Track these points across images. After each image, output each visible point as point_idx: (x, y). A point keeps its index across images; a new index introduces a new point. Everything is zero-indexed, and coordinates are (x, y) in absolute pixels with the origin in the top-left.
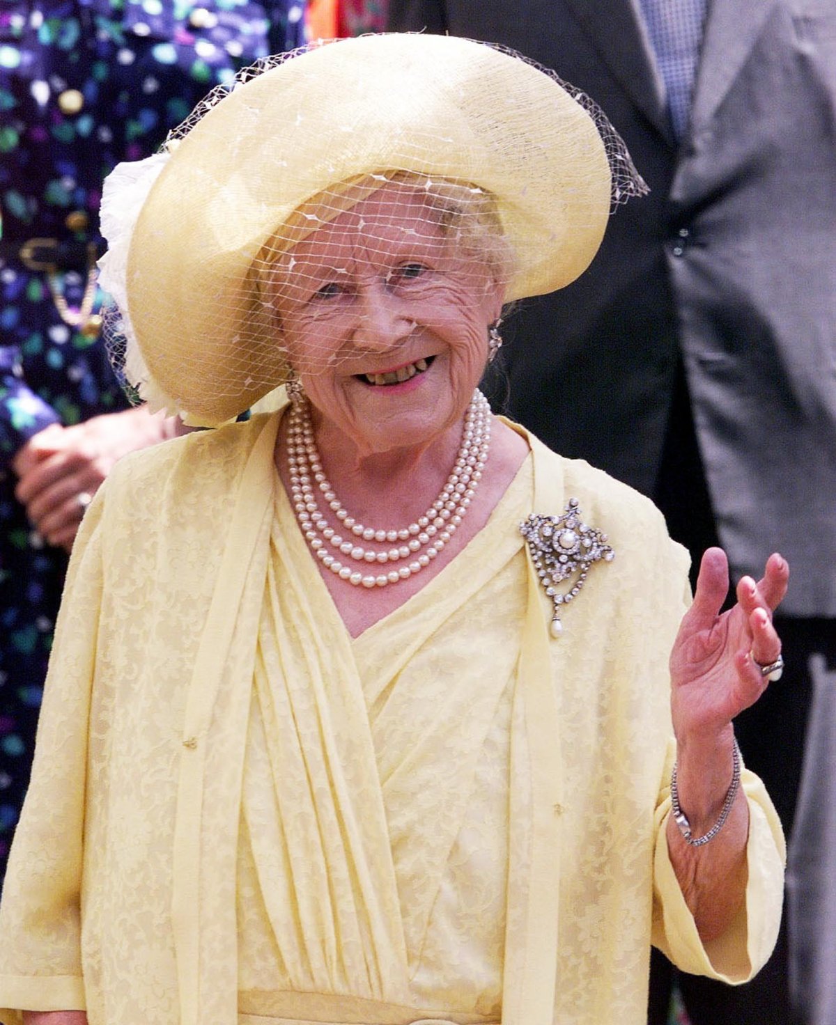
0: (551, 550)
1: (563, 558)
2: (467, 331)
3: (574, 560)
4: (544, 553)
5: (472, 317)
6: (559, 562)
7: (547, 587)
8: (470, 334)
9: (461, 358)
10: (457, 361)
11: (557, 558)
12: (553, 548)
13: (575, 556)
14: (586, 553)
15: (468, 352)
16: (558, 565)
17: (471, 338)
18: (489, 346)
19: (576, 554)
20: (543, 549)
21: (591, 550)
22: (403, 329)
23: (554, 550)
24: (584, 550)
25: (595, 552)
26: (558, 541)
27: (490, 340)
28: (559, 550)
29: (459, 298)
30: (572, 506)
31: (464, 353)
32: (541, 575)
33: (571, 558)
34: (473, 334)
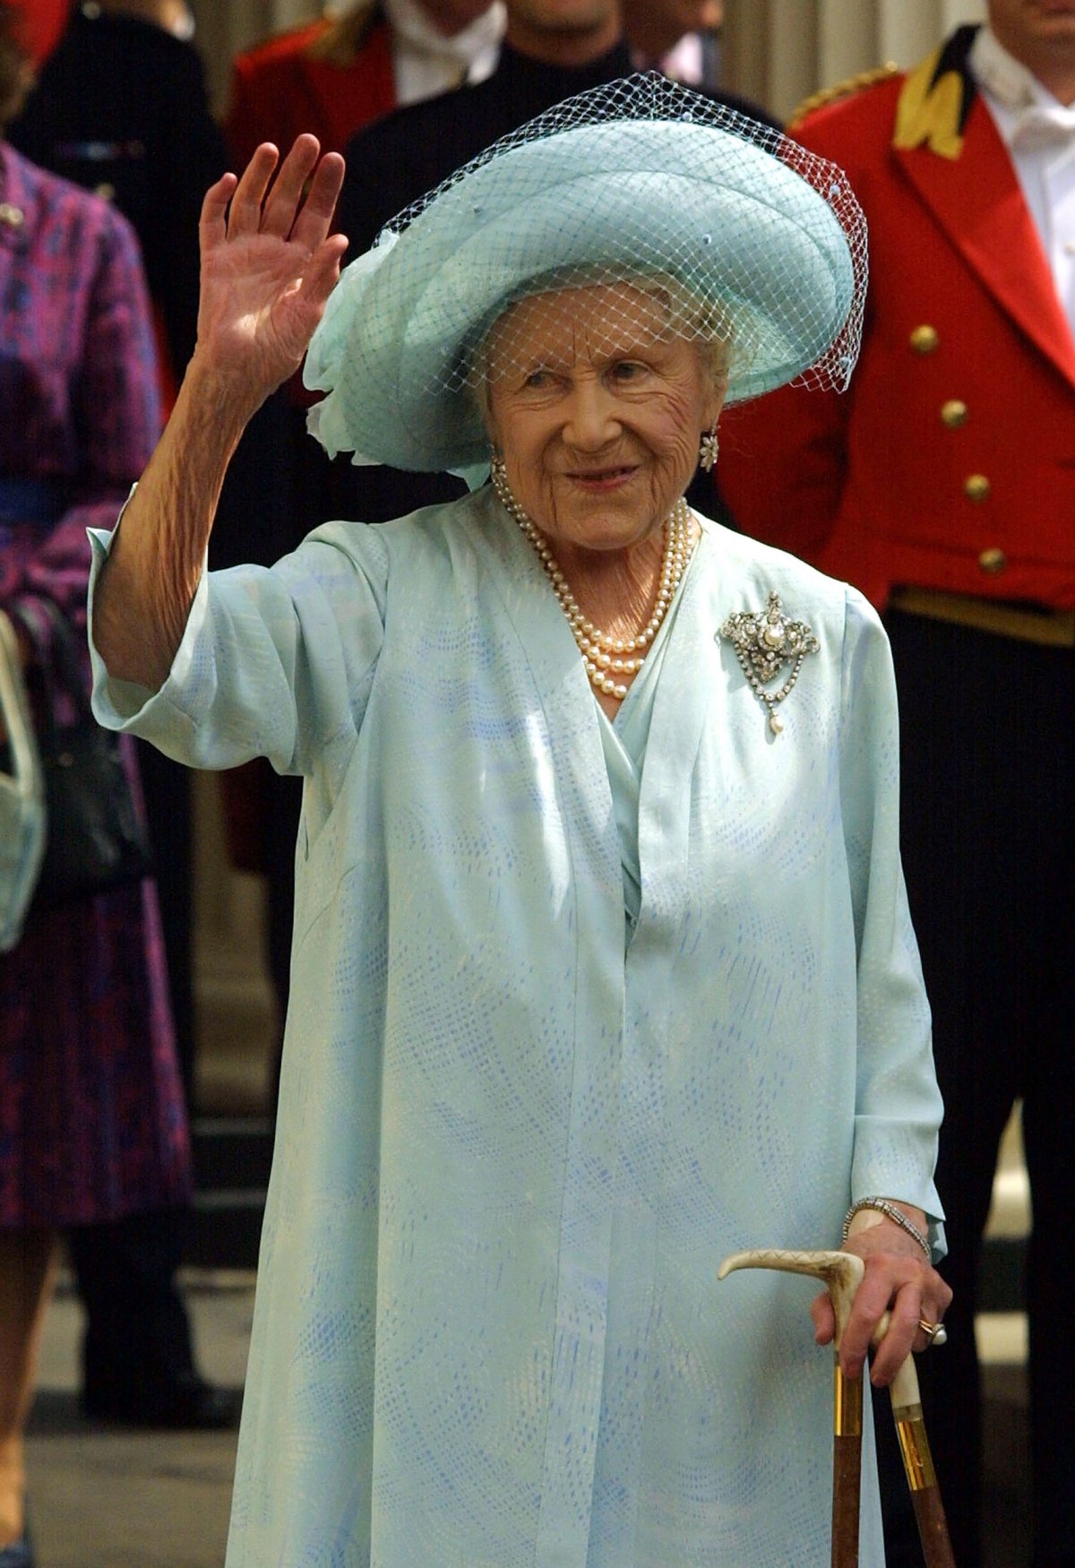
0: (756, 648)
1: (771, 656)
2: (677, 443)
3: (781, 656)
4: (750, 652)
5: (685, 427)
6: (766, 660)
7: (756, 686)
8: (680, 446)
9: (666, 470)
10: (662, 474)
11: (765, 657)
12: (758, 645)
13: (781, 652)
14: (793, 647)
15: (675, 463)
16: (765, 664)
17: (680, 451)
18: (699, 453)
19: (781, 649)
20: (749, 648)
21: (796, 643)
22: (613, 430)
23: (760, 648)
24: (791, 644)
25: (801, 646)
26: (764, 638)
27: (700, 448)
28: (765, 647)
29: (674, 405)
30: (772, 600)
31: (670, 464)
32: (749, 675)
33: (778, 654)
34: (682, 445)
